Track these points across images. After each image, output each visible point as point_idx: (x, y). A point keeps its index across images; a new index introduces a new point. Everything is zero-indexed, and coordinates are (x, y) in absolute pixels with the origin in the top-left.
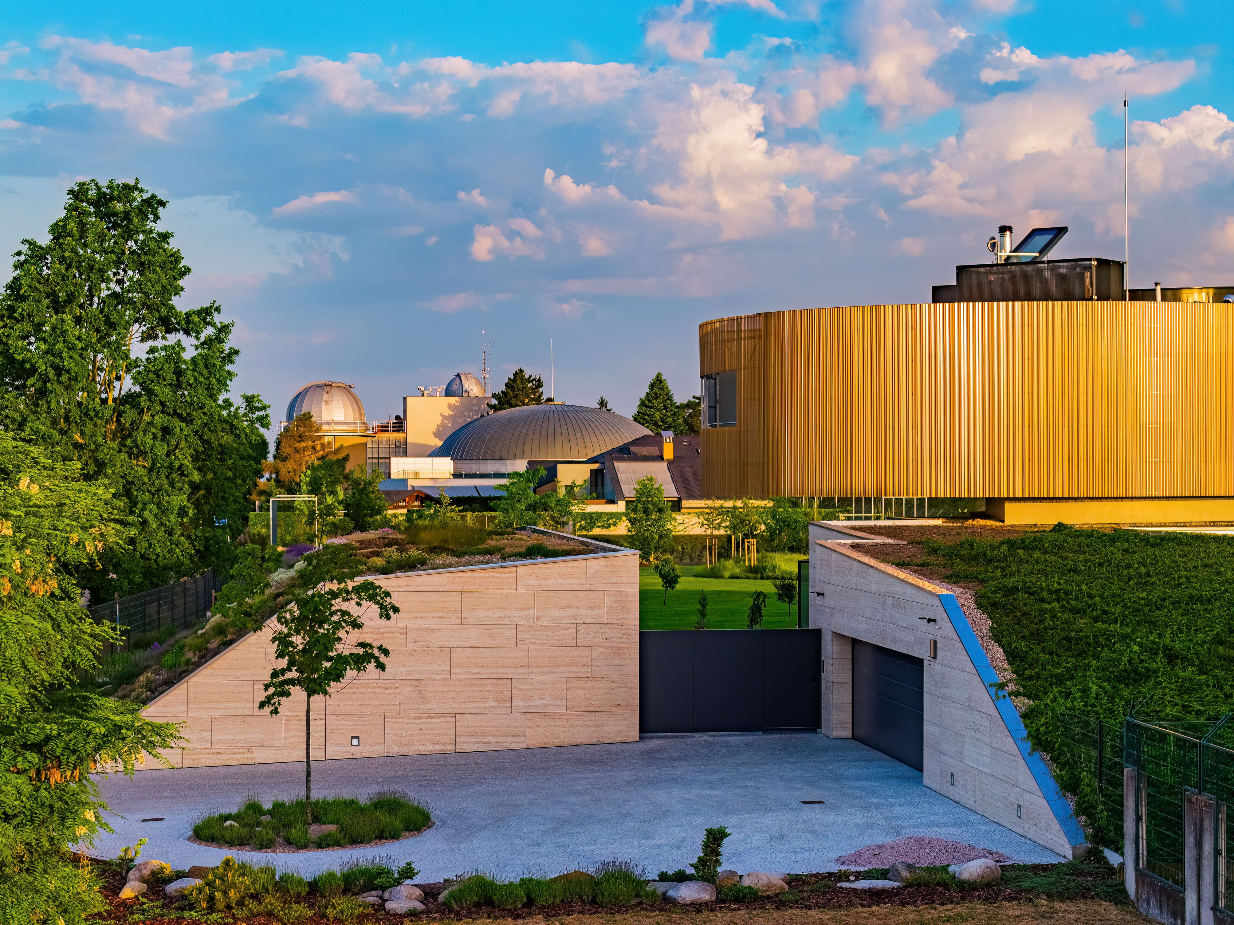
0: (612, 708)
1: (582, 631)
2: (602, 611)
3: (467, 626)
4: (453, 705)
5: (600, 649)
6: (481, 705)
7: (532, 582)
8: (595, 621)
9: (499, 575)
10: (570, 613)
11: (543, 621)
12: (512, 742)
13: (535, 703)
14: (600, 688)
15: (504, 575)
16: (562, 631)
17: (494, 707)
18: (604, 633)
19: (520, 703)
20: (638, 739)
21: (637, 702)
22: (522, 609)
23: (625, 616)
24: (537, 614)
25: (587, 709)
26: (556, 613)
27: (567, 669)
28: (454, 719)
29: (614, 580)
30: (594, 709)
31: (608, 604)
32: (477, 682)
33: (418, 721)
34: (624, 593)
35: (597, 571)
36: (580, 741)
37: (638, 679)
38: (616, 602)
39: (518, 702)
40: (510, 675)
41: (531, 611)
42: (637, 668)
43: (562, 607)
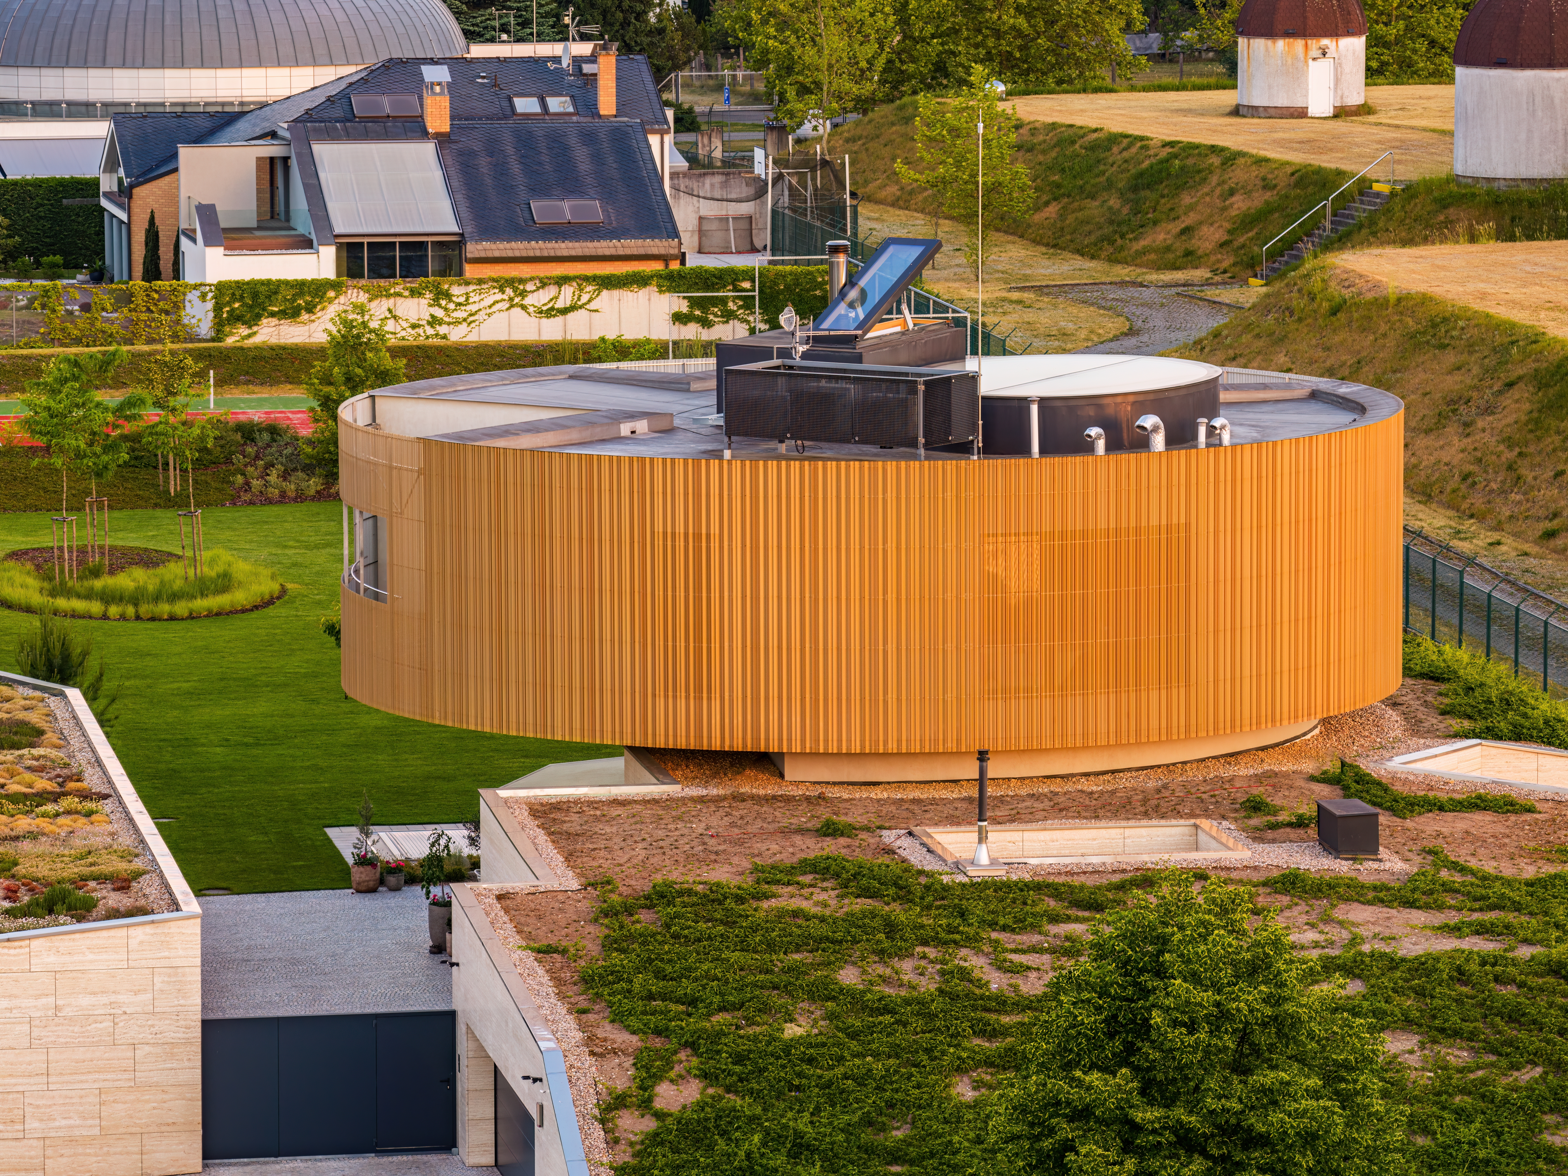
0: (164, 1128)
1: (121, 1025)
2: (150, 996)
5: (147, 1049)
7: (52, 959)
8: (139, 1009)
9: (6, 951)
10: (105, 999)
11: (67, 1012)
13: (57, 1124)
14: (148, 1101)
15: (12, 951)
16: (94, 1025)
18: (153, 1026)
19: (36, 1125)
20: (200, 1169)
21: (199, 1119)
22: (37, 997)
23: (182, 1002)
24: (59, 1002)
25: (130, 1130)
26: (85, 1001)
27: (102, 1077)
29: (166, 954)
30: (138, 1130)
31: (158, 986)
34: (179, 971)
35: (141, 942)
37: (200, 1087)
38: (169, 983)
39: (32, 1124)
40: (21, 1089)
41: (51, 1000)
42: (199, 1071)
43: (94, 993)
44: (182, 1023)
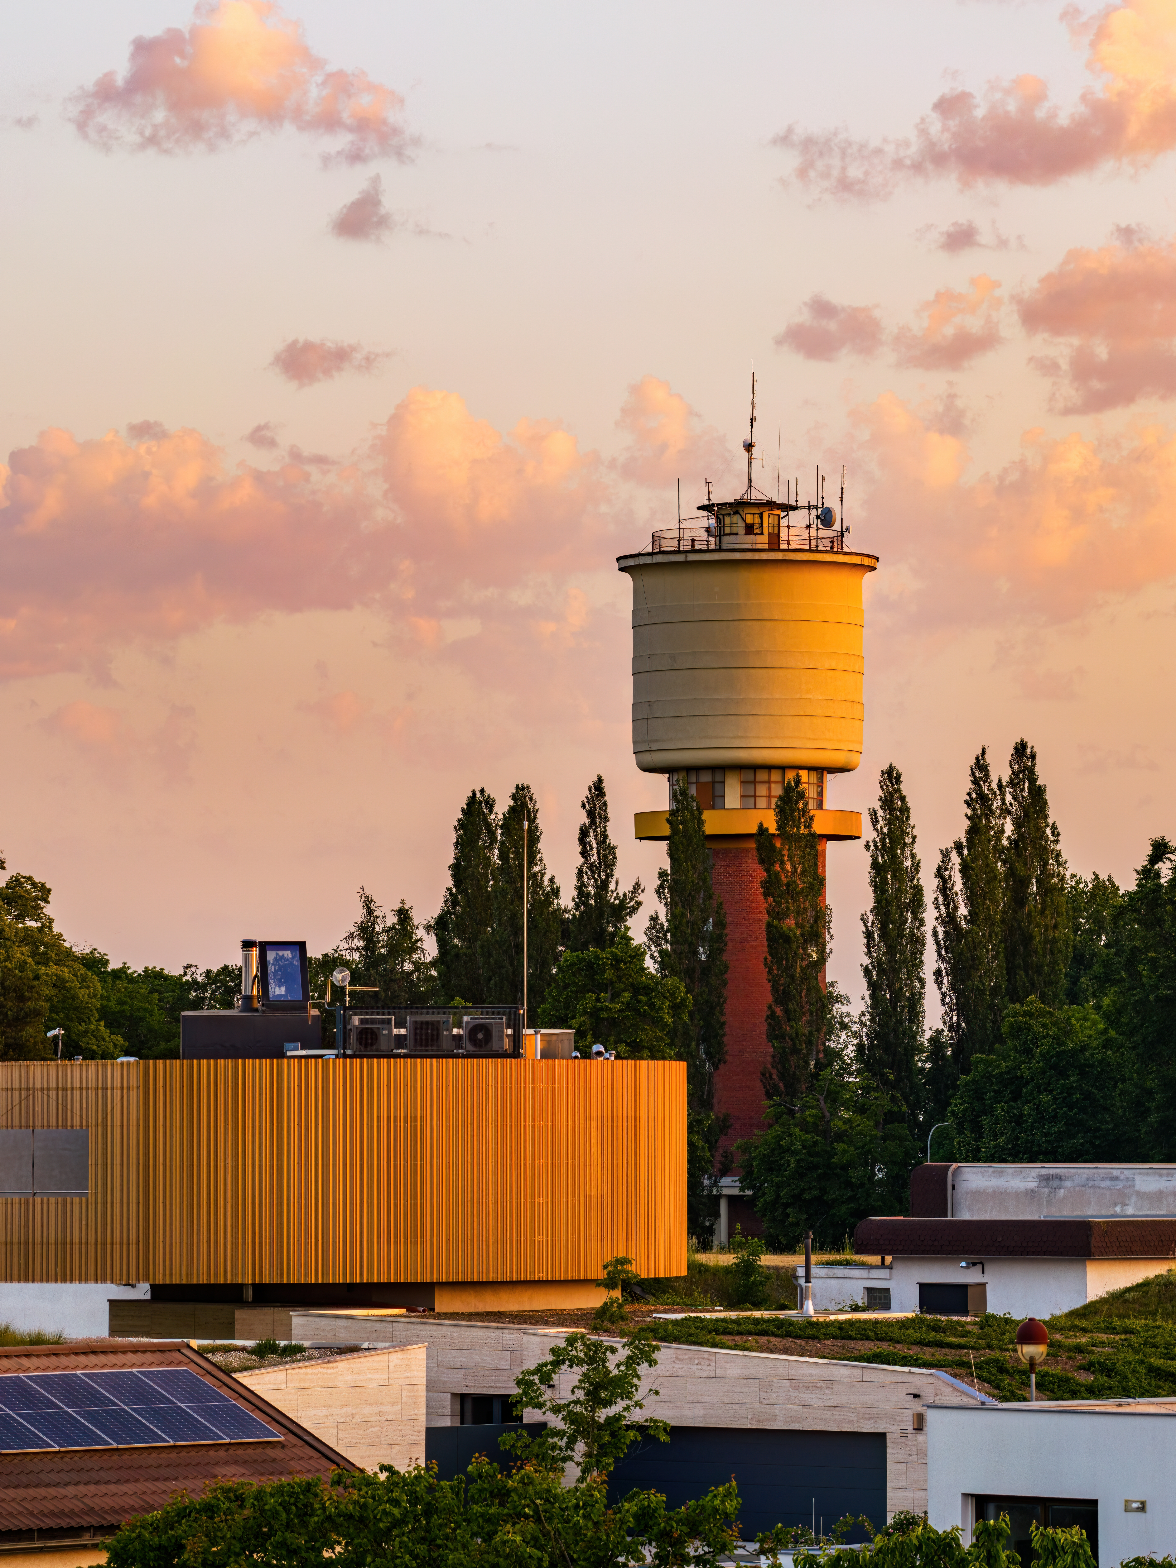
1: (385, 1429)
5: (398, 1448)
7: (349, 1377)
8: (394, 1418)
9: (325, 1371)
10: (376, 1409)
11: (357, 1419)
15: (329, 1371)
16: (371, 1429)
18: (401, 1430)
22: (342, 1407)
23: (416, 1412)
24: (354, 1411)
26: (367, 1410)
29: (408, 1374)
31: (404, 1399)
34: (415, 1387)
35: (396, 1365)
38: (409, 1397)
41: (349, 1409)
43: (371, 1405)
44: (416, 1428)
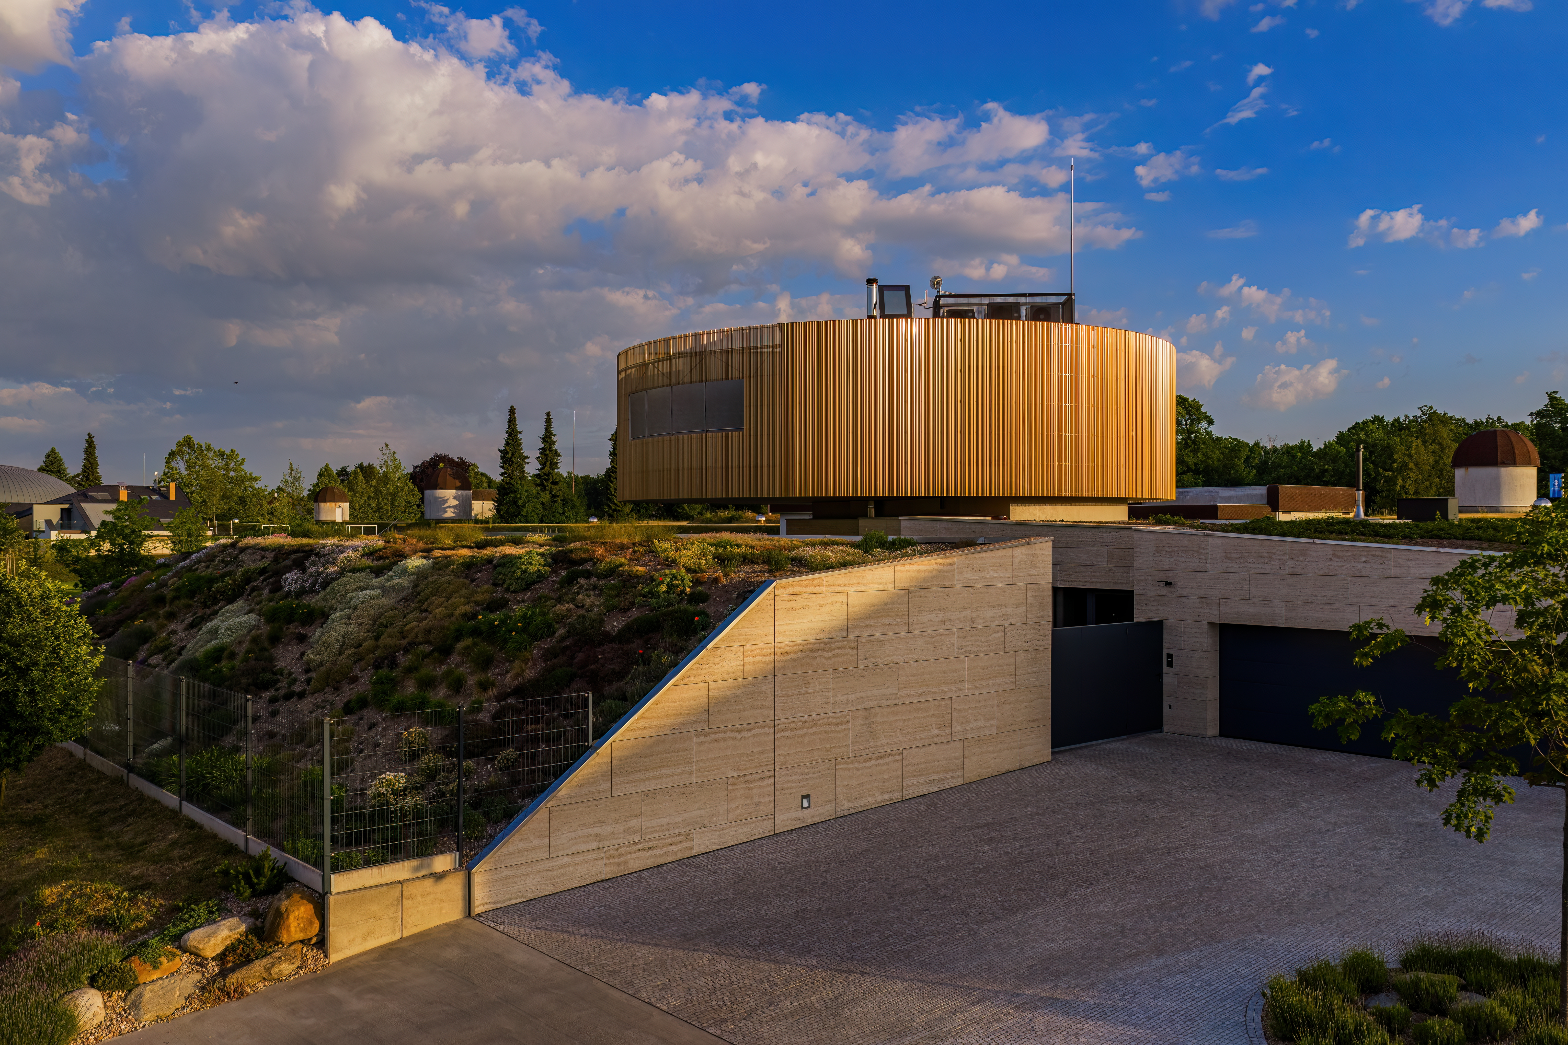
0: (1031, 724)
1: (1009, 634)
2: (1024, 609)
3: (913, 634)
4: (901, 738)
5: (1023, 655)
6: (925, 734)
7: (969, 575)
8: (1019, 620)
9: (942, 567)
10: (999, 612)
11: (978, 624)
12: (953, 778)
13: (971, 726)
14: (1023, 701)
15: (945, 568)
16: (994, 635)
17: (937, 736)
18: (1026, 635)
19: (959, 728)
20: (1049, 758)
21: (1050, 714)
22: (960, 610)
24: (974, 615)
25: (1013, 727)
26: (989, 613)
27: (997, 681)
28: (900, 757)
29: (1033, 572)
30: (1017, 727)
31: (1029, 600)
32: (922, 705)
33: (869, 764)
34: (1041, 586)
35: (1020, 561)
36: (1008, 767)
37: (1050, 687)
38: (1035, 597)
39: (957, 727)
40: (949, 695)
41: (968, 612)
42: (1050, 673)
43: (993, 607)
44: (1042, 632)
